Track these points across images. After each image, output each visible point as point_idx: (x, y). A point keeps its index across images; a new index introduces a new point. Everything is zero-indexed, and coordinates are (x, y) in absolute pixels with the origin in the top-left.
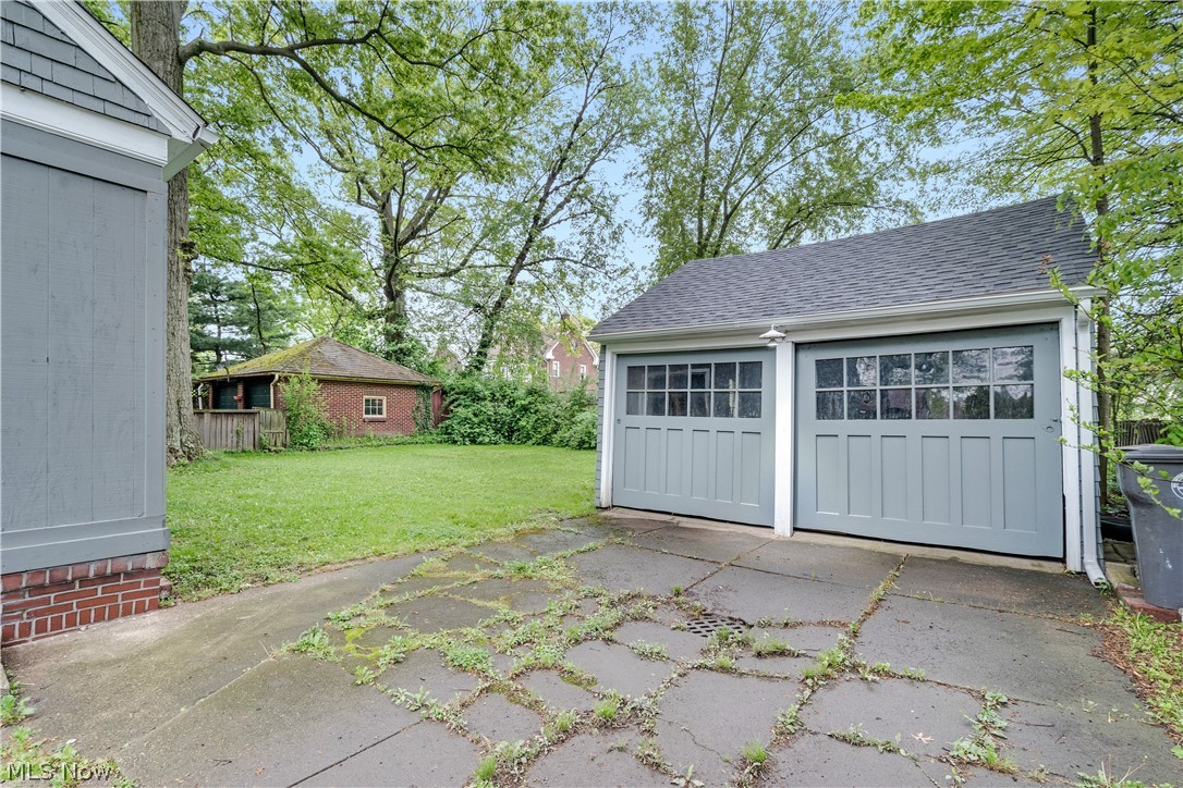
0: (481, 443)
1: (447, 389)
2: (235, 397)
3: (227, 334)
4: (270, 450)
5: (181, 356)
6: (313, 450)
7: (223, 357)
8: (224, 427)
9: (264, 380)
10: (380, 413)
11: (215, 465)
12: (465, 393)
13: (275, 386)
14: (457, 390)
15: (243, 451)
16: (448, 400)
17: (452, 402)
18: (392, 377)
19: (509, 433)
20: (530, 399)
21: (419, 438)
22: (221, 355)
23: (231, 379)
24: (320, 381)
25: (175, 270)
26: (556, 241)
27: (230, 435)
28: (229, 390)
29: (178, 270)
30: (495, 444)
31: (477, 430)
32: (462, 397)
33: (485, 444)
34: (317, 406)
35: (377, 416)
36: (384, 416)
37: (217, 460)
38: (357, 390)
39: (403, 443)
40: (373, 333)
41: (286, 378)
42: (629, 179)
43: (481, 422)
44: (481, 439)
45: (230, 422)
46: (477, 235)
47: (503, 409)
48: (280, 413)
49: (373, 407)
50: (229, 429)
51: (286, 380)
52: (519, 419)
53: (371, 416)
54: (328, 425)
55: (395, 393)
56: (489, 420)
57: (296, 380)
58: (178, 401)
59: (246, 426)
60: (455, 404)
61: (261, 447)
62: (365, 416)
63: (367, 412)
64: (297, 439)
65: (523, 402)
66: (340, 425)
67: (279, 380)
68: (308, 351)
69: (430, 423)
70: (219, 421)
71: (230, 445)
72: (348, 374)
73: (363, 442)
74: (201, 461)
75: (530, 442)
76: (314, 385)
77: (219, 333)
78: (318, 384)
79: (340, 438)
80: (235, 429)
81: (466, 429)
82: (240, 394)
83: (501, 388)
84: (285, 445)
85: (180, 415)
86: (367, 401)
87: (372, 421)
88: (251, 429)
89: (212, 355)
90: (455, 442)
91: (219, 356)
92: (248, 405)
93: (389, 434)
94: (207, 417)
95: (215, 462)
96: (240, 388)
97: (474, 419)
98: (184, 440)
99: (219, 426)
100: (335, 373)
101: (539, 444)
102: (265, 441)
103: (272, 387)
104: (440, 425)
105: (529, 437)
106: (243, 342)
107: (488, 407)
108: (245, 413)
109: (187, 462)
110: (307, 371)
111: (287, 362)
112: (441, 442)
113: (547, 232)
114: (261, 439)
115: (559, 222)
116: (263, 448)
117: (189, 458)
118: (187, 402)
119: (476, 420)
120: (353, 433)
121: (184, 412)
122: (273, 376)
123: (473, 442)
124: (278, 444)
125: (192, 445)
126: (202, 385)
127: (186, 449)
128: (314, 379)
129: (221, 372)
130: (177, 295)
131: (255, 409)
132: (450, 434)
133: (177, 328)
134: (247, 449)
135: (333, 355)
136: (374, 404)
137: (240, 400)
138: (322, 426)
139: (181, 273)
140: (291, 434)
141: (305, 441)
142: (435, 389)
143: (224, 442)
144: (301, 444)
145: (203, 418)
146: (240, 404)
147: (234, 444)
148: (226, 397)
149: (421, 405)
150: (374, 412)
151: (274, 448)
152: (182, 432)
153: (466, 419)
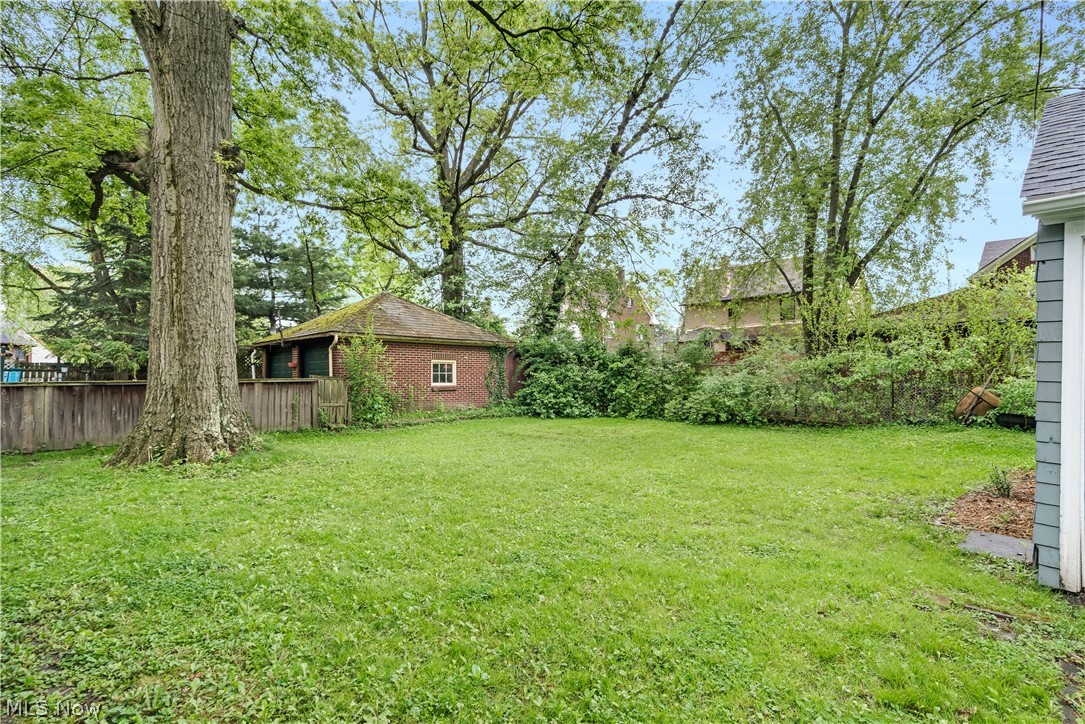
0: (568, 416)
1: (521, 350)
2: (290, 365)
3: (282, 297)
4: (329, 428)
5: (222, 305)
6: (379, 427)
7: (277, 323)
8: (277, 401)
9: (323, 342)
10: (450, 381)
11: (264, 459)
12: (542, 356)
13: (335, 349)
14: (532, 352)
15: (300, 430)
16: (523, 364)
17: (528, 366)
18: (462, 336)
19: (603, 403)
20: (628, 361)
21: (495, 410)
22: (275, 321)
23: (285, 343)
24: (385, 342)
25: (213, 185)
26: (635, 176)
27: (284, 410)
28: (283, 357)
29: (218, 186)
30: (585, 416)
31: (564, 400)
32: (539, 359)
33: (574, 417)
34: (383, 373)
35: (447, 384)
36: (454, 383)
37: (268, 449)
38: (423, 353)
39: (478, 417)
40: (430, 291)
41: (346, 339)
42: (718, 99)
43: (565, 390)
44: (568, 410)
45: (284, 394)
46: (538, 179)
47: (594, 374)
48: (341, 382)
49: (442, 374)
50: (283, 403)
51: (347, 342)
52: (615, 387)
53: (440, 384)
54: (394, 395)
55: (466, 356)
56: (576, 387)
57: (358, 341)
58: (218, 368)
59: (302, 398)
60: (532, 367)
61: (321, 426)
62: (433, 384)
63: (435, 380)
64: (360, 415)
65: (620, 365)
66: (406, 396)
67: (339, 342)
68: (369, 309)
69: (505, 391)
70: (272, 393)
71: (284, 423)
72: (413, 333)
73: (434, 416)
74: (247, 453)
75: (632, 415)
76: (379, 347)
77: (273, 297)
78: (383, 346)
79: (408, 411)
80: (290, 402)
81: (549, 398)
82: (295, 361)
83: (587, 348)
84: (346, 422)
85: (220, 388)
86: (435, 366)
87: (442, 390)
88: (308, 402)
89: (266, 321)
90: (537, 415)
91: (273, 322)
92: (303, 374)
93: (461, 406)
94: (257, 388)
95: (265, 454)
96: (295, 353)
97: (558, 386)
98: (225, 423)
99: (272, 399)
100: (400, 333)
101: (642, 417)
102: (324, 417)
103: (330, 351)
104: (517, 394)
105: (629, 409)
106: (297, 306)
107: (575, 371)
108: (303, 383)
109: (227, 453)
110: (370, 330)
111: (348, 321)
112: (519, 415)
113: (627, 166)
114: (319, 415)
115: (640, 152)
116: (322, 425)
117: (232, 449)
118: (229, 369)
119: (561, 388)
120: (421, 405)
121: (225, 382)
122: (333, 337)
123: (559, 414)
124: (339, 420)
125: (235, 430)
126: (255, 351)
127: (228, 436)
128: (378, 340)
129: (275, 336)
130: (217, 220)
131: (312, 378)
132: (529, 404)
133: (216, 266)
134: (304, 427)
135: (396, 313)
136: (443, 370)
137: (295, 368)
138: (387, 399)
139: (222, 190)
140: (353, 407)
141: (369, 416)
142: (509, 351)
143: (277, 419)
144: (365, 420)
145: (253, 389)
146: (295, 372)
147: (290, 422)
148: (280, 364)
149: (495, 371)
150: (443, 380)
151: (334, 426)
152: (222, 411)
153: (548, 386)
